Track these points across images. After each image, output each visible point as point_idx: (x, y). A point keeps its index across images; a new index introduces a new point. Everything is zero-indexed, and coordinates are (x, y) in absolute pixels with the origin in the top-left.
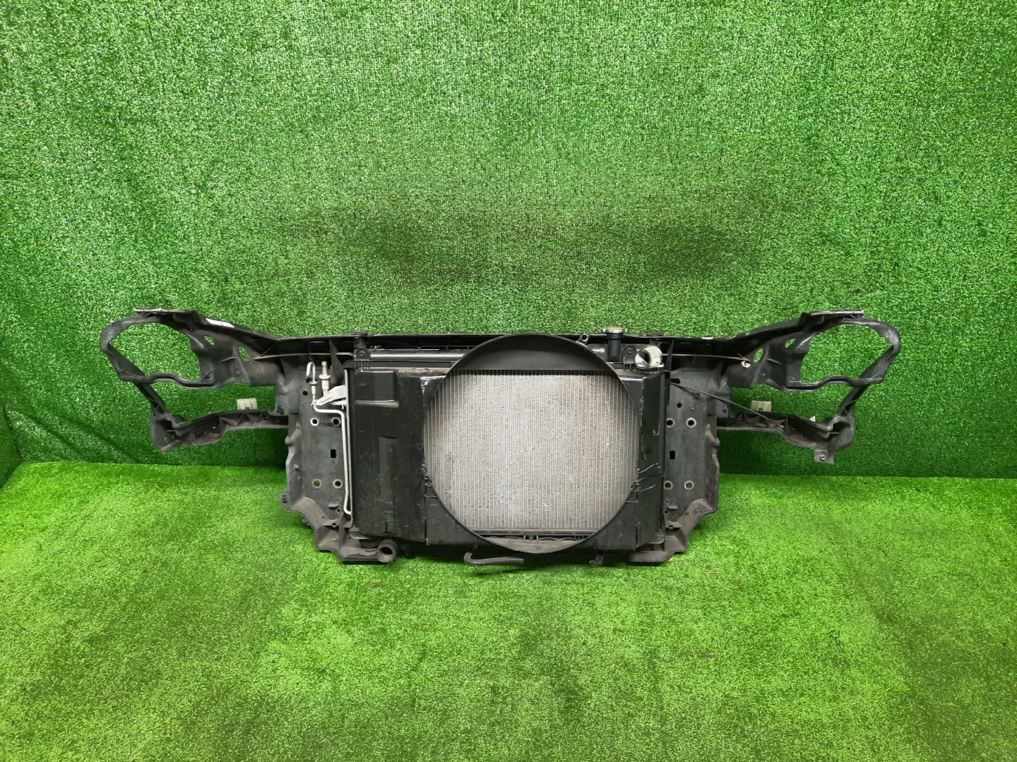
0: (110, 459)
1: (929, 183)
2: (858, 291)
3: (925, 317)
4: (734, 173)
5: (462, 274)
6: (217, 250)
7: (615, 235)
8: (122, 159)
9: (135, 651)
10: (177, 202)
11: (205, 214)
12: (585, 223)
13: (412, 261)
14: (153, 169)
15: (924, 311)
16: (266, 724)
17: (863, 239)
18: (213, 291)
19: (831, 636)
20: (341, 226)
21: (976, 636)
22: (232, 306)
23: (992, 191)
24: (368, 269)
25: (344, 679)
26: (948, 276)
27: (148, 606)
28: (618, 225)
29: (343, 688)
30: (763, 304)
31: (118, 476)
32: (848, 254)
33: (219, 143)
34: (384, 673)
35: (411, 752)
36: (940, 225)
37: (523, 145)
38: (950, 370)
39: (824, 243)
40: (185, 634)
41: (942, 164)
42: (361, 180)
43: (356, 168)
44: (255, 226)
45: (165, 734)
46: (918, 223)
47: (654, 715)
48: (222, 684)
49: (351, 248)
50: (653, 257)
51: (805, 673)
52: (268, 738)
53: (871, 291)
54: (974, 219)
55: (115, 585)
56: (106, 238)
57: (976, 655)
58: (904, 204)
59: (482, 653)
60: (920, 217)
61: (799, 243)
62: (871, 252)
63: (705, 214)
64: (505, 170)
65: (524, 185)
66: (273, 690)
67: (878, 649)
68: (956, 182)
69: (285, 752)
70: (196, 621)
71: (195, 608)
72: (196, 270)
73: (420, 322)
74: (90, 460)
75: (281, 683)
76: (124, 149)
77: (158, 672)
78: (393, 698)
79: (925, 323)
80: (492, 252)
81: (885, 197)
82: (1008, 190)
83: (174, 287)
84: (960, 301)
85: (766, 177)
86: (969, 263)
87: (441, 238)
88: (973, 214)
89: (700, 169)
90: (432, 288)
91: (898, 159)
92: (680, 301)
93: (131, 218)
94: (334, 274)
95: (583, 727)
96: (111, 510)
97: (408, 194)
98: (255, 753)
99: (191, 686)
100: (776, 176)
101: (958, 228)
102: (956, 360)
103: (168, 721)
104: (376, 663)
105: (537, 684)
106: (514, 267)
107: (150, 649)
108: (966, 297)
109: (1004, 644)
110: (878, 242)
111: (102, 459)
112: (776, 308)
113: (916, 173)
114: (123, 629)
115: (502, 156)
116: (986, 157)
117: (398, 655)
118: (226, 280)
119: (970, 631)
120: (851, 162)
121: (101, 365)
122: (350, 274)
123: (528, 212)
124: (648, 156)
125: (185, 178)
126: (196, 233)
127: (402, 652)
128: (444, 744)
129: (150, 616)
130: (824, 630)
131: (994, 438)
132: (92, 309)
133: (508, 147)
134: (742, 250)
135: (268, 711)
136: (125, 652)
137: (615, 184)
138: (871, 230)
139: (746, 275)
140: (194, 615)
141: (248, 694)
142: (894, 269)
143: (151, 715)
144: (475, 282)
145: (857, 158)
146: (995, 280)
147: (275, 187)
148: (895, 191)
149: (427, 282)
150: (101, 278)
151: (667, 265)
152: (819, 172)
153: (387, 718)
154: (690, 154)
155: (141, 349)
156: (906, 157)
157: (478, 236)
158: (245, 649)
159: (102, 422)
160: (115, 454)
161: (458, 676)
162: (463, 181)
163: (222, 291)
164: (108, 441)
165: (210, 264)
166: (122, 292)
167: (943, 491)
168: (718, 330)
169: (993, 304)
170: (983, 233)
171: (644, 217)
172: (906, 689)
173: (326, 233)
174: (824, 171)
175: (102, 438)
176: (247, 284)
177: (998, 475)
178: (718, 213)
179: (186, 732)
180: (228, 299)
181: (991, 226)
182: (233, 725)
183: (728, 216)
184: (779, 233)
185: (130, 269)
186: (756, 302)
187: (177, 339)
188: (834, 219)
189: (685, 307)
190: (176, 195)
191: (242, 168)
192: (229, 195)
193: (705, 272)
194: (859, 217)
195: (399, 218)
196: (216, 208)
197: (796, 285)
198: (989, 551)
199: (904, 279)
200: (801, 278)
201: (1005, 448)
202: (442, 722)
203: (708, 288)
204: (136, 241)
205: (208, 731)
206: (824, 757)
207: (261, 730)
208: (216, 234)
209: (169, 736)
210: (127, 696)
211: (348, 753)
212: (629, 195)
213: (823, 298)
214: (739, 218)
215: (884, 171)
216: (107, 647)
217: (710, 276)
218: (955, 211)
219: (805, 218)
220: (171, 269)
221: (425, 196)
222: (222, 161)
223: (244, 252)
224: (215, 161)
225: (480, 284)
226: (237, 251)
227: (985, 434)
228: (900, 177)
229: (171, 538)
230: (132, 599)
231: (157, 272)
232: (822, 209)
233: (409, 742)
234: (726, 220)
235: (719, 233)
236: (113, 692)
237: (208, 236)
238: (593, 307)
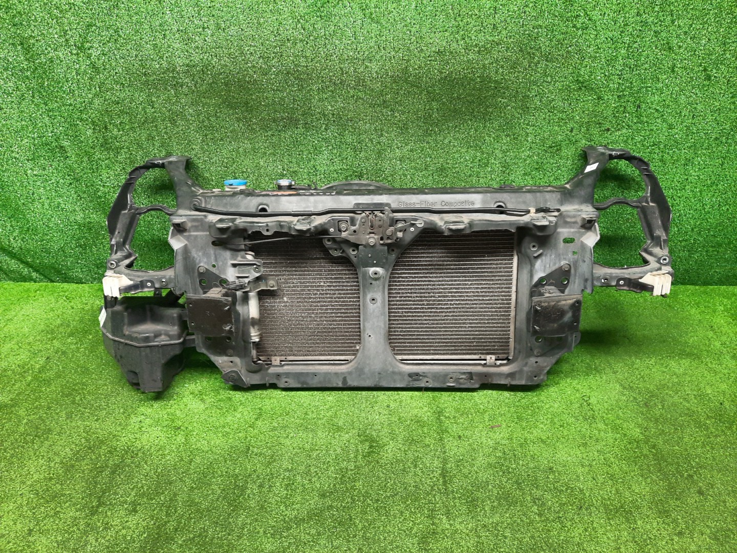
0: (31, 279)
1: (664, 34)
2: (608, 130)
3: (662, 152)
4: (506, 29)
5: (292, 122)
6: (96, 101)
7: (412, 86)
8: (14, 25)
9: (33, 414)
10: (61, 61)
11: (85, 71)
12: (388, 75)
13: (251, 111)
14: (40, 34)
15: (662, 146)
16: (129, 466)
17: (611, 85)
18: (97, 137)
19: (584, 399)
20: (193, 80)
21: (699, 398)
22: (113, 150)
23: (716, 40)
24: (217, 117)
25: (195, 433)
26: (680, 116)
27: (48, 382)
28: (414, 76)
29: (193, 440)
30: (533, 143)
31: (36, 291)
32: (599, 98)
33: (91, 10)
34: (227, 429)
35: (242, 486)
36: (673, 71)
37: (334, 7)
38: (683, 196)
39: (580, 89)
40: (73, 402)
41: (675, 18)
42: (206, 41)
43: (201, 29)
44: (126, 80)
45: (49, 474)
46: (655, 70)
47: (438, 458)
48: (98, 437)
49: (203, 99)
50: (444, 104)
51: (561, 426)
52: (130, 477)
53: (619, 130)
54: (701, 66)
55: (23, 368)
56: (9, 94)
57: (698, 412)
58: (644, 54)
59: (306, 414)
60: (657, 65)
61: (560, 90)
62: (619, 97)
63: (484, 65)
64: (321, 29)
65: (337, 42)
66: (138, 442)
67: (621, 408)
68: (685, 33)
69: (142, 487)
70: (83, 393)
71: (84, 384)
72: (81, 120)
73: (262, 163)
74: (15, 280)
75: (145, 437)
76: (14, 16)
77: (50, 430)
78: (232, 447)
79: (662, 156)
80: (314, 101)
81: (628, 47)
82: (729, 39)
83: (66, 135)
84: (690, 137)
85: (532, 31)
86: (697, 104)
87: (274, 90)
88: (700, 61)
89: (479, 25)
90: (270, 133)
91: (638, 14)
92: (467, 142)
93: (27, 77)
94: (191, 122)
95: (381, 466)
96: (28, 316)
97: (244, 52)
98: (119, 488)
99: (73, 439)
100: (540, 30)
101: (688, 74)
102: (687, 187)
103: (52, 465)
104: (221, 422)
105: (347, 435)
106: (333, 114)
107: (45, 413)
108: (694, 133)
109: (721, 404)
110: (624, 87)
111: (24, 279)
112: (544, 146)
113: (653, 26)
114: (26, 399)
115: (317, 17)
116: (711, 10)
117: (239, 416)
118: (106, 128)
119: (694, 395)
120: (600, 17)
121: (16, 201)
122: (203, 122)
123: (342, 66)
124: (436, 15)
125: (67, 40)
126: (79, 88)
127: (243, 414)
128: (269, 480)
129: (48, 390)
130: (577, 395)
131: (718, 252)
132: (4, 155)
133: (322, 9)
134: (515, 97)
135: (132, 457)
136: (26, 415)
137: (410, 40)
138: (618, 77)
139: (518, 118)
140: (83, 389)
141: (118, 445)
142: (637, 111)
143: (40, 460)
144: (303, 128)
145: (605, 14)
146: (718, 119)
147: (139, 47)
148: (636, 42)
149: (265, 128)
150: (9, 129)
151: (455, 111)
152: (574, 26)
153: (226, 461)
154: (470, 13)
155: (44, 187)
156: (644, 12)
157: (303, 88)
158: (119, 413)
159: (21, 249)
160: (34, 275)
161: (285, 431)
162: (288, 40)
163: (103, 137)
164: (27, 264)
165: (92, 114)
166: (26, 140)
167: (678, 295)
168: (497, 166)
169: (716, 139)
170: (708, 78)
171: (435, 69)
172: (641, 437)
173: (182, 86)
174: (579, 26)
175: (22, 262)
176: (123, 131)
177: (721, 283)
178: (494, 65)
179: (66, 473)
180: (109, 144)
181: (714, 71)
182: (103, 467)
183: (502, 67)
184: (544, 81)
185: (31, 120)
186: (527, 141)
187: (72, 179)
188: (588, 67)
189: (471, 147)
190: (61, 56)
191: (111, 31)
192: (103, 54)
193: (485, 117)
194: (608, 65)
195: (238, 73)
196: (93, 66)
197: (559, 126)
198: (712, 338)
199: (645, 119)
200: (563, 119)
201: (727, 261)
202: (270, 463)
203: (489, 130)
204: (33, 97)
205: (83, 471)
206: (572, 488)
207: (125, 471)
208: (95, 89)
209: (51, 475)
210: (23, 447)
211: (192, 487)
212: (422, 49)
213: (581, 136)
214: (511, 68)
215: (627, 25)
216: (12, 411)
217: (490, 120)
218: (685, 59)
219: (564, 67)
220: (63, 120)
221: (258, 53)
222: (95, 25)
223: (118, 103)
224: (90, 26)
225: (307, 129)
226: (113, 102)
227: (711, 249)
228: (640, 30)
229: (71, 334)
230: (35, 378)
231: (52, 123)
232: (578, 59)
233: (242, 479)
234: (501, 70)
235: (496, 82)
236: (12, 444)
237: (88, 90)
238: (398, 148)
